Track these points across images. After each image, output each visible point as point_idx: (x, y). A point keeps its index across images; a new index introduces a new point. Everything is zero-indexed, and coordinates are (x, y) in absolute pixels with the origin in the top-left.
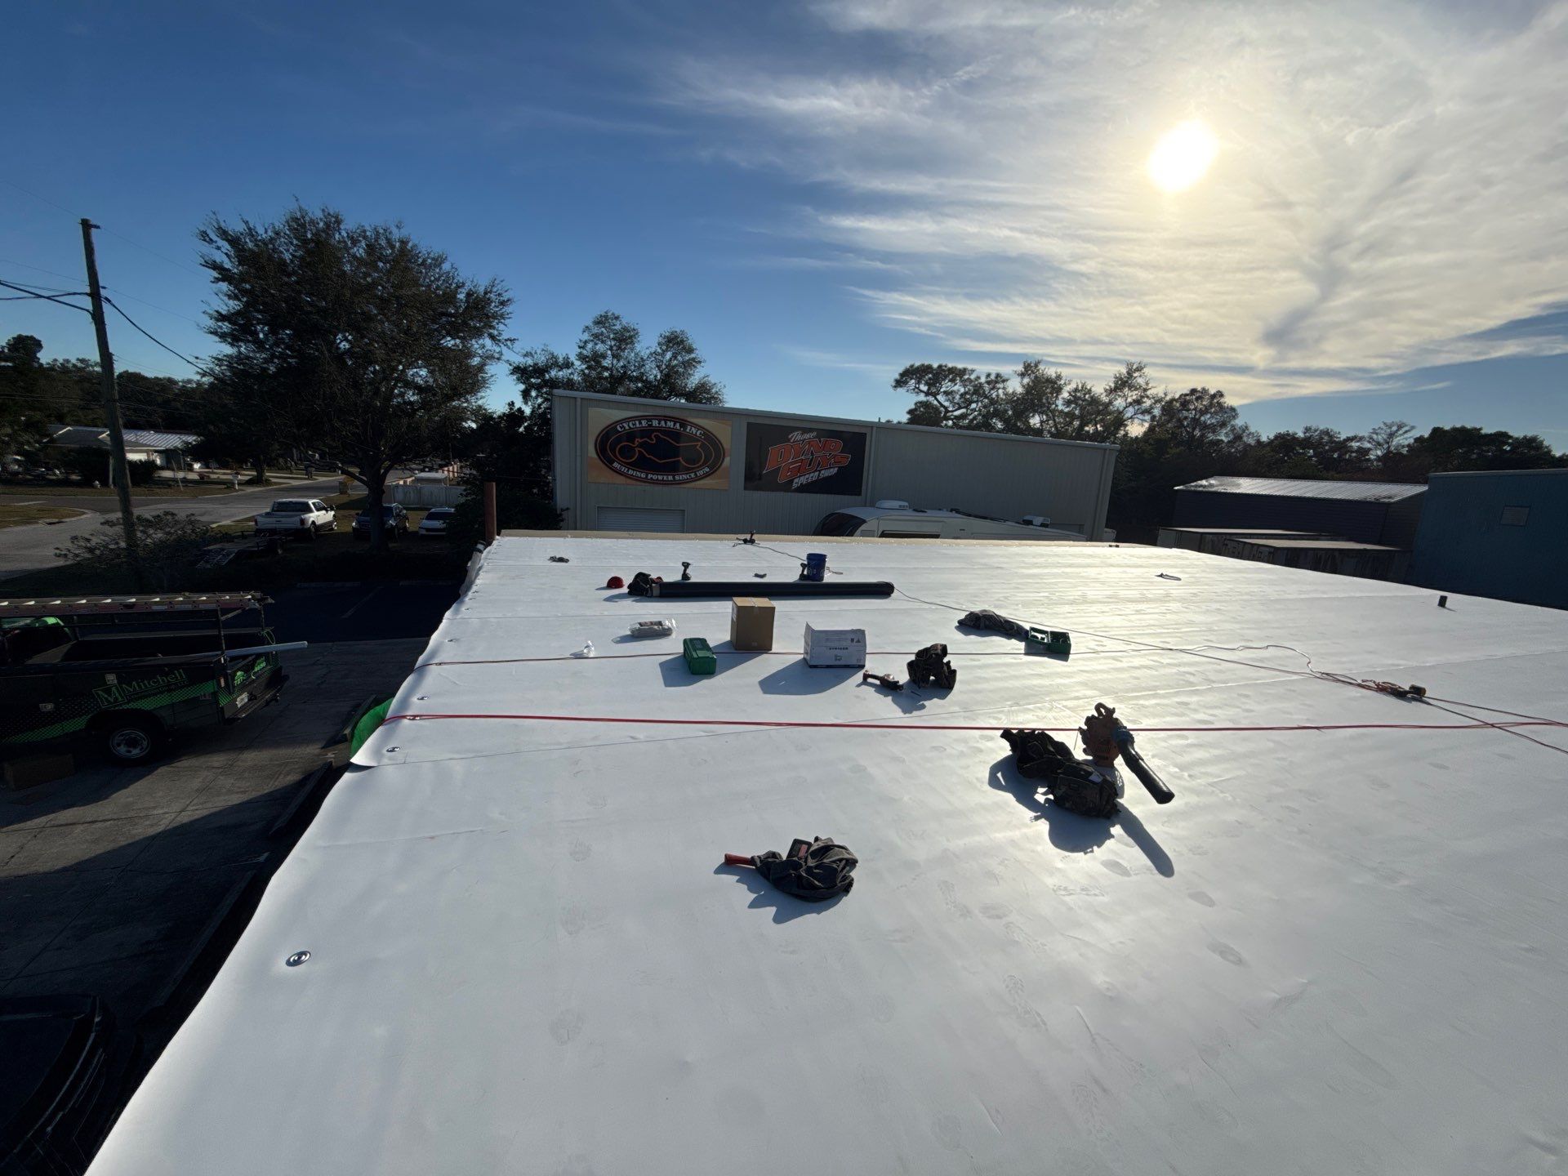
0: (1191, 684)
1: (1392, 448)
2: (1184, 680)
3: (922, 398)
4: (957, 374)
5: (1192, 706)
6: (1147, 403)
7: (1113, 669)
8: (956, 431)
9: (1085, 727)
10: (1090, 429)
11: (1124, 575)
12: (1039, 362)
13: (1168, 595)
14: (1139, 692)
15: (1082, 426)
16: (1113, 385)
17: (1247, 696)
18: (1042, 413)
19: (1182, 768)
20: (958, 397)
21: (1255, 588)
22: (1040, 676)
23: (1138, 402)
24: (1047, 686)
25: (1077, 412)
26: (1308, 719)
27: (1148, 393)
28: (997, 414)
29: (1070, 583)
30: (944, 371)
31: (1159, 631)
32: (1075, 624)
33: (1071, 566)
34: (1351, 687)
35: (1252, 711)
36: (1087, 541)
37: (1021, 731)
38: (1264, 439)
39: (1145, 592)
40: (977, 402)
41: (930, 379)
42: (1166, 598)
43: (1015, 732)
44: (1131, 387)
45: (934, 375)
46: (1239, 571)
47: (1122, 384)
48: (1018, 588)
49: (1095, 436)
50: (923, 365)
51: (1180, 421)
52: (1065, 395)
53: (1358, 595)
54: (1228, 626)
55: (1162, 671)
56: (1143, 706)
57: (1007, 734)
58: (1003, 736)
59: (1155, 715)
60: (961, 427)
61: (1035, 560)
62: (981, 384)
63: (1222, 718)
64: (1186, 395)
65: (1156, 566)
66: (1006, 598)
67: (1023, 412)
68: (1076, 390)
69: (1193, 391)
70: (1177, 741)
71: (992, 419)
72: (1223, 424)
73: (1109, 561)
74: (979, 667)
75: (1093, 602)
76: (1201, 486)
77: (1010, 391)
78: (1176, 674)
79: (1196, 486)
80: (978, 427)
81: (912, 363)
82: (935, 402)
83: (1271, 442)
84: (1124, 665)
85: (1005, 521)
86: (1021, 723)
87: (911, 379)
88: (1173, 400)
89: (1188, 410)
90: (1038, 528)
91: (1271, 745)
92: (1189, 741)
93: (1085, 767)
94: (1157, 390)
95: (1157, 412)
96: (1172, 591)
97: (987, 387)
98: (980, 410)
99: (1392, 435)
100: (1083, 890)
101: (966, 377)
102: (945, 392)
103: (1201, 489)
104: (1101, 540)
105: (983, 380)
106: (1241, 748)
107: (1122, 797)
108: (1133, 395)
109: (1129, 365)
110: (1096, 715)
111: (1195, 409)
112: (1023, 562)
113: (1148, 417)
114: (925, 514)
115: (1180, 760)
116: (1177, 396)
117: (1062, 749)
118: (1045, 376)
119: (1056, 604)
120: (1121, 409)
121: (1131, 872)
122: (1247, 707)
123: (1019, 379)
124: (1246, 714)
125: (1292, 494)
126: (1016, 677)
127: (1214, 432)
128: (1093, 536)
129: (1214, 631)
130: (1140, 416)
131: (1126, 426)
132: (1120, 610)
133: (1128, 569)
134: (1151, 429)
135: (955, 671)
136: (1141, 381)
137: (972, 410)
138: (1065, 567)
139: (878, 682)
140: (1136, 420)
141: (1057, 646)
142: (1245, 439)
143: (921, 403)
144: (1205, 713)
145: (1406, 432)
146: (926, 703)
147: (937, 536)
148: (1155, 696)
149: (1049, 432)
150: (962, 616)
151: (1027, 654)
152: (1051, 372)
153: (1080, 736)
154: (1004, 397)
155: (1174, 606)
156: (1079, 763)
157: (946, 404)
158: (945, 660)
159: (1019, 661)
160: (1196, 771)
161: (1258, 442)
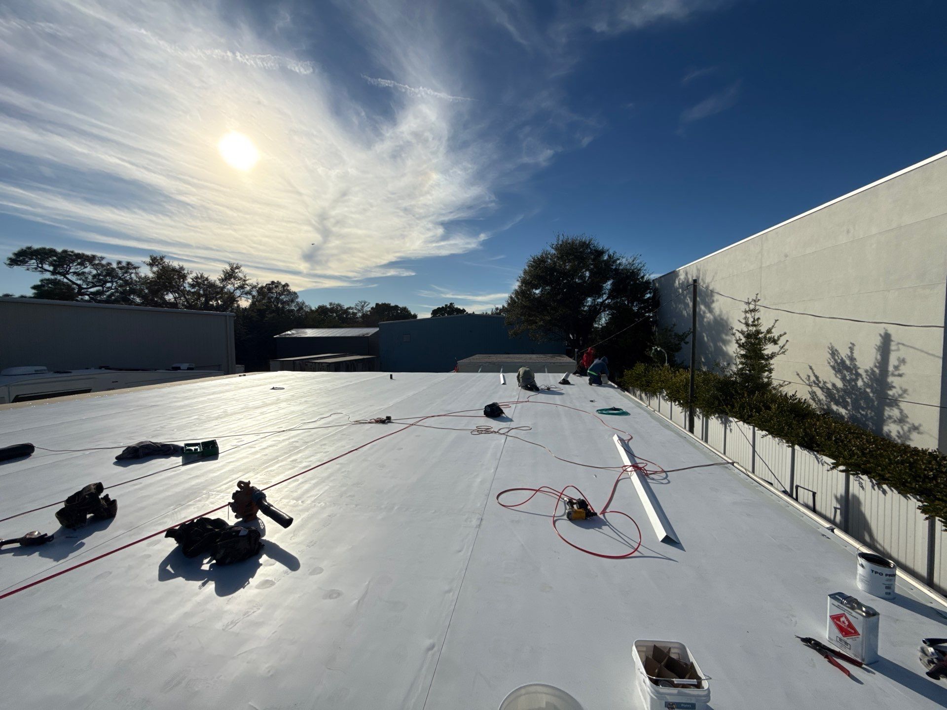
0: (297, 447)
1: (364, 312)
2: (292, 447)
3: (48, 276)
4: (84, 259)
5: (298, 461)
6: (248, 288)
7: (250, 454)
8: (94, 304)
9: (232, 501)
10: (213, 303)
11: (250, 393)
12: (163, 257)
13: (278, 400)
14: (267, 463)
15: (207, 302)
16: (223, 276)
17: (325, 445)
18: (175, 292)
19: (297, 499)
20: (90, 277)
21: (321, 386)
22: (197, 477)
23: (242, 287)
24: (202, 483)
25: (202, 292)
26: (352, 447)
27: (247, 282)
28: (133, 292)
29: (214, 405)
30: (70, 255)
31: (275, 422)
32: (221, 432)
33: (213, 393)
34: (366, 425)
35: (328, 452)
36: (225, 374)
37: (183, 525)
38: (313, 308)
39: (265, 400)
40: (112, 282)
41: (55, 261)
42: (278, 401)
43: (177, 528)
44: (235, 278)
45: (58, 258)
46: (314, 378)
47: (230, 275)
48: (173, 418)
49: (218, 308)
50: (44, 249)
51: (269, 298)
52: (190, 280)
53: (363, 380)
54: (311, 409)
55: (280, 446)
56: (271, 471)
57: (170, 533)
58: (167, 536)
59: (278, 474)
60: (100, 302)
61: (186, 395)
62: (113, 269)
63: (315, 460)
64: (269, 284)
65: (270, 383)
66: (162, 427)
67: (158, 291)
68: (197, 278)
69: (273, 283)
70: (293, 484)
71: (130, 295)
72: (292, 301)
73: (240, 385)
74: (140, 489)
75: (232, 414)
76: (288, 334)
77: (143, 275)
78: (289, 444)
79: (285, 335)
80: (116, 301)
81: (29, 245)
82: (65, 280)
83: (317, 310)
84: (257, 449)
85: (156, 370)
86: (185, 518)
87: (32, 259)
88: (262, 288)
89: (272, 293)
90: (186, 371)
91: (338, 466)
92: (299, 482)
93: (236, 528)
94: (252, 281)
95: (254, 293)
96: (281, 396)
97: (120, 273)
98: (116, 288)
99: (363, 306)
100: (244, 615)
101: (97, 262)
102: (75, 273)
103: (288, 336)
104: (235, 373)
105: (114, 265)
106: (325, 474)
107: (264, 535)
108: (238, 283)
109: (230, 264)
110: (239, 490)
111: (276, 292)
112: (175, 398)
113: (250, 297)
114: (69, 375)
115: (295, 495)
116: (264, 285)
117: (219, 523)
118: (171, 267)
119: (206, 422)
120: (232, 291)
121: (276, 581)
122: (326, 450)
123: (149, 267)
124: (325, 454)
125: (330, 336)
126: (176, 485)
127: (288, 305)
128: (228, 371)
129: (306, 413)
130: (244, 296)
131: (237, 301)
132: (251, 415)
133: (253, 389)
134: (253, 304)
135: (114, 501)
136: (241, 275)
137: (109, 288)
138: (210, 395)
139: (18, 545)
140: (243, 298)
141: (209, 451)
142: (304, 308)
143: (48, 280)
144: (306, 462)
145: (367, 305)
146: (83, 541)
147: (88, 391)
148: (277, 463)
149: (183, 305)
150: (119, 452)
151: (184, 464)
152: (175, 264)
153: (230, 508)
154: (137, 280)
155: (283, 405)
156: (232, 527)
157: (79, 282)
158: (102, 496)
159: (178, 472)
160: (305, 498)
161: (311, 310)
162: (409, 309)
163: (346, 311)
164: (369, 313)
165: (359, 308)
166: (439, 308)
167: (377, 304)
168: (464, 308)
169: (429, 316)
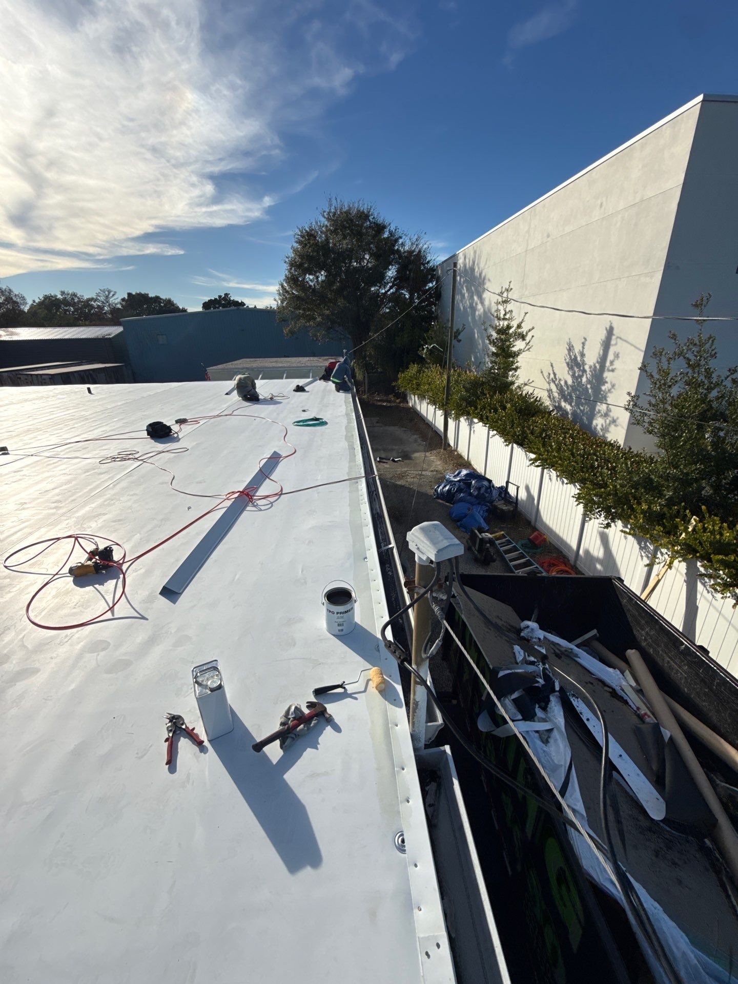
1: (111, 305)
162: (175, 302)
163: (87, 303)
164: (119, 306)
165: (102, 298)
166: (210, 301)
167: (129, 294)
168: (243, 301)
169: (199, 309)
